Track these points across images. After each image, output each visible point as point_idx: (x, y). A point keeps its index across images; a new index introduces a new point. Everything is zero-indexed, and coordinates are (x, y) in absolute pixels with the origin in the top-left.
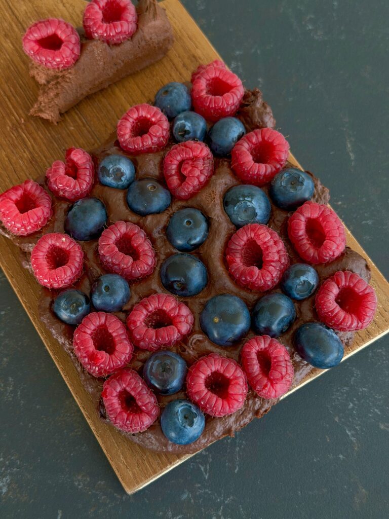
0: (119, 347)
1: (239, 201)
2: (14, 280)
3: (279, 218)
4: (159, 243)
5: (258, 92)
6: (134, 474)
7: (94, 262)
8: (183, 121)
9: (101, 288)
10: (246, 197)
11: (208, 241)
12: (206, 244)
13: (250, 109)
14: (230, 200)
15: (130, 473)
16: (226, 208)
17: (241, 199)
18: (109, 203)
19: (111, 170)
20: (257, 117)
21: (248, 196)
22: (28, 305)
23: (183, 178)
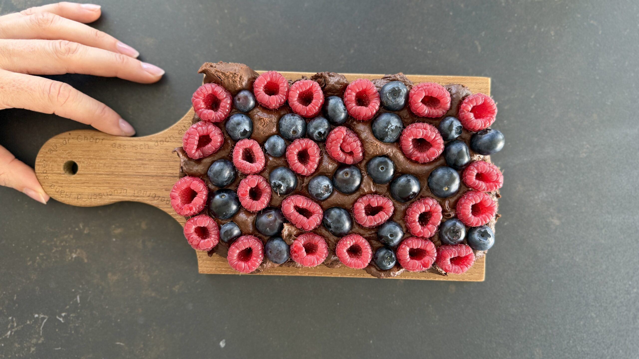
0: (428, 249)
1: (387, 132)
2: (333, 274)
3: (405, 115)
4: (379, 190)
5: (322, 74)
6: (477, 273)
7: (367, 232)
8: (317, 131)
9: (389, 238)
10: (387, 126)
11: (396, 163)
12: (397, 166)
13: (330, 86)
14: (382, 136)
15: (477, 274)
16: (384, 141)
17: (387, 130)
18: (339, 204)
19: (322, 191)
20: (338, 86)
21: (388, 125)
22: (353, 274)
23: (351, 154)
